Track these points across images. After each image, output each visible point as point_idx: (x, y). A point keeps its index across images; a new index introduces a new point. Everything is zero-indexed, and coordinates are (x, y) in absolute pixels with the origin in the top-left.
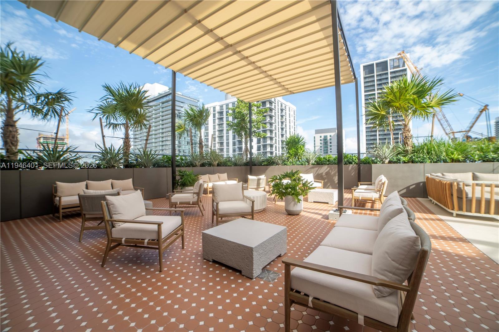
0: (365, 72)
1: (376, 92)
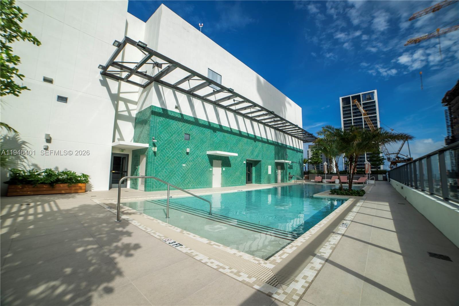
0: (344, 103)
1: (352, 118)
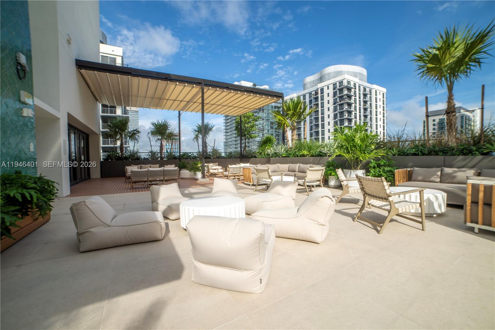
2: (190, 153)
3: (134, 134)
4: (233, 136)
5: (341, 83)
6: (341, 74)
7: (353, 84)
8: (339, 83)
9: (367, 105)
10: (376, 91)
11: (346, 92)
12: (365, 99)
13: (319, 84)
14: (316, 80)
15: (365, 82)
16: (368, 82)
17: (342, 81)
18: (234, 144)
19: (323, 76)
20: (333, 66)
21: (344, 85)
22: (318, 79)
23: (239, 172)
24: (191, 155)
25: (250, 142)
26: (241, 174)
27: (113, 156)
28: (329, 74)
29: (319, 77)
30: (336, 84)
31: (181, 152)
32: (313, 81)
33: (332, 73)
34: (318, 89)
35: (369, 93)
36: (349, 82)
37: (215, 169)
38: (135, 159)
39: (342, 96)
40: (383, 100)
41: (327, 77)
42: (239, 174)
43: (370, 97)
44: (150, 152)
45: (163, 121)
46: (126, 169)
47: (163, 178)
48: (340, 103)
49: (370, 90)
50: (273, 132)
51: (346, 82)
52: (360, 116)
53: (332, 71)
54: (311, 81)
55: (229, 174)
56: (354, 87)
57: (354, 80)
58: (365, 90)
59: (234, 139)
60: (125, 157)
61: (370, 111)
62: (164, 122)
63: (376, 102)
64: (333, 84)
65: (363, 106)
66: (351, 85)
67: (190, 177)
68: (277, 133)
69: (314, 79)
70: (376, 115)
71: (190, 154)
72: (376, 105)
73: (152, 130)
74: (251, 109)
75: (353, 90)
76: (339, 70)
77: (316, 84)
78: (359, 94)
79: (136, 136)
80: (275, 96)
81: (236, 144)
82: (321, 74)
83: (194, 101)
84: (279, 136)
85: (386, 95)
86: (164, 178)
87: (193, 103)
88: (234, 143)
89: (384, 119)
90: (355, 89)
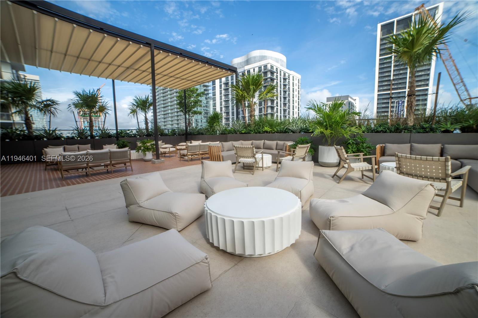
0: (383, 33)
2: (129, 130)
3: (49, 105)
4: (161, 114)
5: (265, 66)
6: (265, 58)
7: (276, 69)
8: (264, 66)
9: (286, 88)
10: (293, 77)
11: (269, 75)
12: (284, 83)
13: (245, 66)
14: (242, 62)
15: (285, 67)
16: (287, 68)
17: (267, 65)
18: (163, 122)
19: (249, 58)
20: (258, 51)
21: (268, 69)
22: (245, 62)
23: (199, 151)
24: (130, 132)
25: (179, 120)
26: (200, 152)
27: (13, 134)
28: (255, 57)
29: (246, 59)
30: (261, 67)
31: (118, 129)
32: (240, 63)
33: (257, 56)
34: (245, 71)
35: (288, 78)
36: (272, 67)
37: (166, 148)
38: (53, 138)
39: (267, 79)
40: (299, 85)
41: (253, 60)
42: (198, 153)
43: (289, 81)
44: (76, 130)
45: (91, 91)
46: (45, 152)
47: (109, 162)
48: (264, 85)
49: (289, 75)
50: (201, 110)
51: (270, 66)
52: (281, 97)
53: (258, 55)
54: (238, 63)
55: (189, 153)
56: (276, 72)
57: (276, 65)
58: (285, 75)
59: (163, 116)
60: (36, 136)
61: (289, 94)
62: (93, 92)
63: (293, 86)
64: (259, 68)
65: (283, 89)
66: (274, 69)
67: (138, 158)
68: (205, 111)
69: (242, 61)
70: (293, 98)
71: (128, 132)
72: (293, 88)
73: (75, 102)
74: (199, 82)
75: (275, 74)
76: (264, 55)
77: (243, 66)
78: (280, 78)
79: (52, 108)
80: (229, 69)
81: (165, 122)
82: (248, 57)
83: (136, 68)
84: (207, 113)
85: (301, 81)
86: (111, 161)
87: (133, 70)
88: (163, 120)
89: (299, 102)
90: (277, 73)
